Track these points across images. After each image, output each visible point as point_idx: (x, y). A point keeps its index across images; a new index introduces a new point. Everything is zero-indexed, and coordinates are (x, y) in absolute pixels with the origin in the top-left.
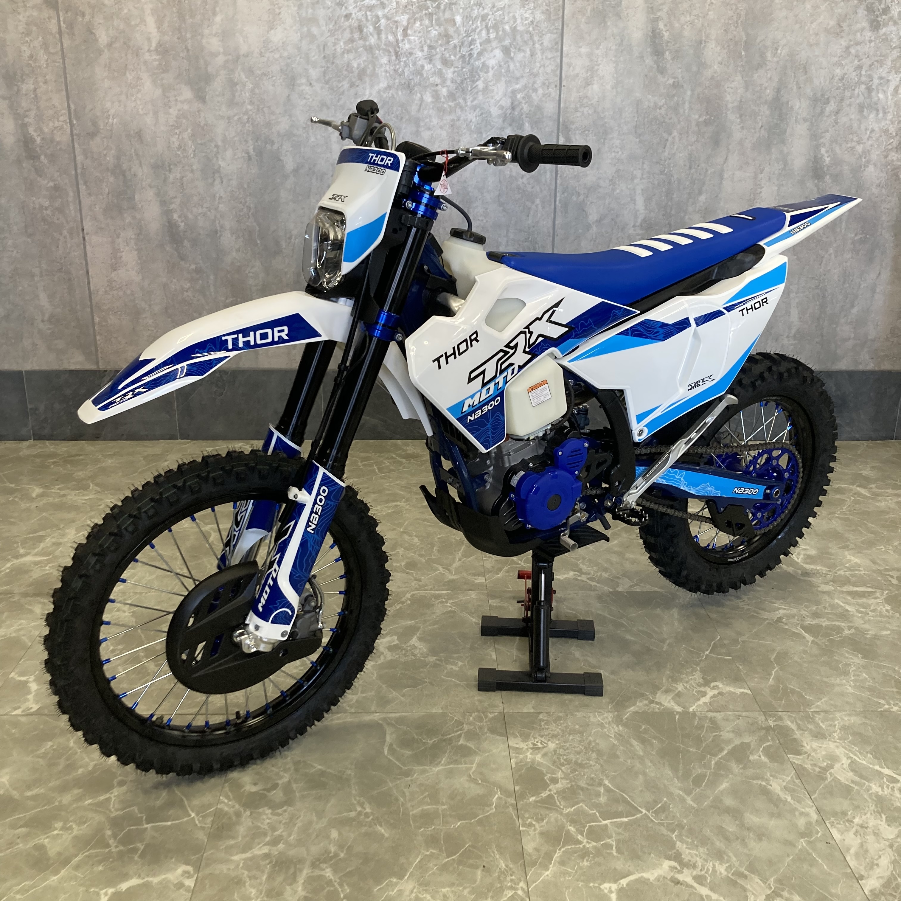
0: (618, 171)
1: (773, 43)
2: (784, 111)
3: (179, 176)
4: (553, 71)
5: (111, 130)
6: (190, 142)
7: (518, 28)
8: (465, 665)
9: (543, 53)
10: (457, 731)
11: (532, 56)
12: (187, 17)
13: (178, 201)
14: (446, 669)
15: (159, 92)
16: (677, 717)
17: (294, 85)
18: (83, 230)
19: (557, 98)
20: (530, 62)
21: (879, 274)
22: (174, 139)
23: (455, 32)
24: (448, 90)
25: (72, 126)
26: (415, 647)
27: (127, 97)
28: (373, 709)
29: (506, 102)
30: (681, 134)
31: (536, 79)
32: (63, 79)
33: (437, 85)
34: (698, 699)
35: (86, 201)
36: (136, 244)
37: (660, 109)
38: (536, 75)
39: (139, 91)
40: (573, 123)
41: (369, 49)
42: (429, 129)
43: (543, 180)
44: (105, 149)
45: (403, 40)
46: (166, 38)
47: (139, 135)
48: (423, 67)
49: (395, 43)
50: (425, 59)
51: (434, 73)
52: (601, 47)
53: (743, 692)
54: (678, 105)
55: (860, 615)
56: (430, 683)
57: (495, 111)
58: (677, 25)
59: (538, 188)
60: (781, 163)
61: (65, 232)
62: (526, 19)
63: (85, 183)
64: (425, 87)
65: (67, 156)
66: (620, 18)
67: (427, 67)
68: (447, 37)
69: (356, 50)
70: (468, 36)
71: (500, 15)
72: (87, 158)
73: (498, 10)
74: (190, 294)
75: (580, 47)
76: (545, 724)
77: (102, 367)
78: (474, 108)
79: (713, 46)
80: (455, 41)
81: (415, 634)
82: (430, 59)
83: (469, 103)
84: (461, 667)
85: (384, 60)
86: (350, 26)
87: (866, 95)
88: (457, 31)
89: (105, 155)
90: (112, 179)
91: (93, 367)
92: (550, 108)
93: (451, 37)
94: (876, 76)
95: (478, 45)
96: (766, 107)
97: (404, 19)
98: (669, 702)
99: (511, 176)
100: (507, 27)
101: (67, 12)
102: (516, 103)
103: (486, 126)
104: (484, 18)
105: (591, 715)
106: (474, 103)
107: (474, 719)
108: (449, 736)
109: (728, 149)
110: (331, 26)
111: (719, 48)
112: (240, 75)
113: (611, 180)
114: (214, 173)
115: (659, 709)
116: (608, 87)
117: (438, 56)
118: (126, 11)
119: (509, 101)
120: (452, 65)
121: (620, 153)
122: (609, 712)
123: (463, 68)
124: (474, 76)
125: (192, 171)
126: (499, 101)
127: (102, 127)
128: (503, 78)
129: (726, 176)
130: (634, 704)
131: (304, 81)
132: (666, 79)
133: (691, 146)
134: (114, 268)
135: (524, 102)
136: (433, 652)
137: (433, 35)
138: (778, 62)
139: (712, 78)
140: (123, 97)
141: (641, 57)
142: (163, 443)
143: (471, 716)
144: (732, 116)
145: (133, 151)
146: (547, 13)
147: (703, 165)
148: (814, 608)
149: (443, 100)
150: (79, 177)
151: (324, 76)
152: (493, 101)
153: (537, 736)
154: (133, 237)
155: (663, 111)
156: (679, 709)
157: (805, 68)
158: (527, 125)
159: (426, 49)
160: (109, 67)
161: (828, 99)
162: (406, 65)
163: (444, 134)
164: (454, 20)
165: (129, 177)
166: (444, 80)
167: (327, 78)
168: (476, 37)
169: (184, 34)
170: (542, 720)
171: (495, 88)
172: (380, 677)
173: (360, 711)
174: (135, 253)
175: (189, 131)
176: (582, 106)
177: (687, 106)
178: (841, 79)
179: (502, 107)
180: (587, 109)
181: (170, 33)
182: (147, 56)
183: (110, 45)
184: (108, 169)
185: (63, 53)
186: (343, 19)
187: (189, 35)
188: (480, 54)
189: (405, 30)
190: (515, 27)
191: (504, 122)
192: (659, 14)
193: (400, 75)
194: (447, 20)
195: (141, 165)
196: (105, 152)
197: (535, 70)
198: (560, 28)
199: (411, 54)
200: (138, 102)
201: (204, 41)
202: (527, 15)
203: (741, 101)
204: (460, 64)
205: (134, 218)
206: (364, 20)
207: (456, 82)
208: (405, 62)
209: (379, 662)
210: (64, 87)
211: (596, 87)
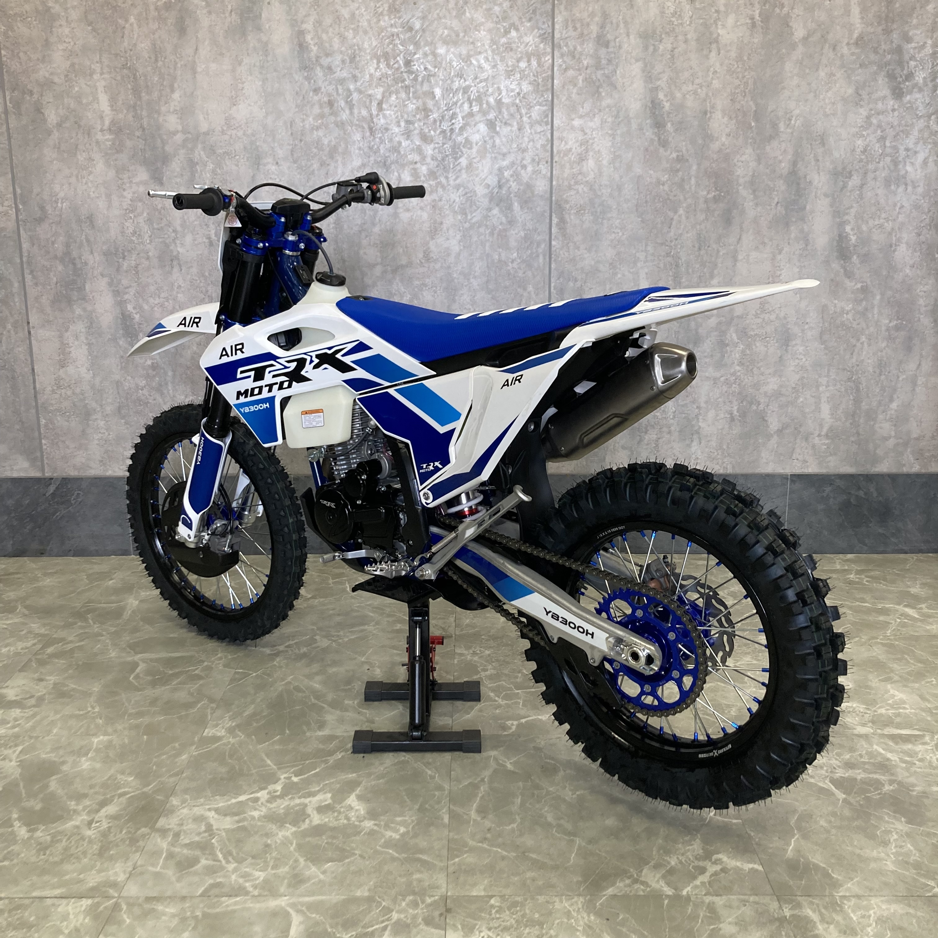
0: (618, 254)
1: (786, 113)
2: (802, 186)
3: (133, 263)
4: (543, 146)
5: (61, 216)
6: (146, 228)
7: (504, 100)
8: (408, 832)
9: (531, 127)
10: (383, 922)
11: (519, 130)
12: (143, 94)
13: (132, 291)
14: (383, 836)
15: (112, 173)
16: (666, 902)
17: (259, 164)
18: (28, 323)
19: (549, 174)
20: (518, 137)
21: (920, 365)
22: (127, 224)
23: (434, 105)
24: (428, 169)
25: (17, 210)
26: (350, 808)
27: (78, 180)
28: (282, 890)
29: (492, 181)
30: (688, 212)
31: (525, 154)
32: (8, 161)
33: (416, 163)
34: (695, 878)
35: (32, 292)
36: (87, 339)
37: (663, 185)
38: (524, 151)
39: (91, 173)
40: (567, 202)
41: (341, 125)
42: (408, 210)
43: (536, 265)
44: (53, 236)
45: (378, 115)
46: (121, 116)
47: (91, 219)
48: (400, 143)
49: (369, 119)
50: (403, 134)
51: (413, 150)
52: (596, 119)
53: (752, 869)
54: (683, 180)
55: (904, 765)
56: (361, 856)
57: (481, 191)
58: (678, 95)
59: (529, 273)
60: (801, 242)
61: (9, 326)
62: (512, 91)
63: (32, 272)
64: (403, 166)
65: (12, 243)
66: (616, 88)
67: (405, 144)
68: (426, 111)
69: (327, 127)
70: (448, 109)
71: (483, 87)
72: (33, 245)
73: (481, 82)
74: (145, 392)
75: (573, 120)
76: (497, 912)
77: (48, 475)
78: (458, 187)
79: (720, 116)
80: (435, 115)
81: (353, 791)
82: (408, 134)
83: (452, 182)
84: (402, 835)
85: (357, 137)
86: (320, 100)
87: (892, 168)
88: (437, 104)
89: (53, 243)
90: (60, 268)
91: (38, 474)
92: (541, 186)
93: (431, 111)
94: (902, 148)
95: (460, 118)
96: (782, 182)
97: (378, 92)
98: (658, 881)
99: (500, 261)
100: (491, 100)
101: (13, 91)
102: (504, 181)
103: (471, 206)
104: (466, 90)
105: (557, 899)
106: (458, 182)
107: (407, 905)
108: (370, 929)
109: (741, 228)
110: (299, 101)
111: (726, 119)
112: (199, 153)
113: (611, 264)
114: (172, 260)
115: (643, 891)
116: (605, 162)
117: (416, 132)
118: (76, 89)
119: (496, 179)
120: (432, 141)
121: (620, 234)
122: (579, 895)
123: (444, 144)
124: (456, 151)
125: (148, 258)
126: (484, 180)
127: (50, 212)
128: (488, 155)
129: (740, 257)
130: (613, 884)
131: (270, 160)
132: (669, 152)
133: (700, 224)
134: (62, 364)
135: (512, 179)
136: (372, 815)
137: (410, 109)
138: (792, 133)
139: (720, 151)
140: (73, 180)
141: (641, 129)
142: (114, 560)
143: (404, 900)
144: (743, 192)
145: (84, 237)
146: (535, 84)
147: (714, 246)
148: (848, 757)
149: (423, 178)
150: (25, 266)
151: (292, 155)
152: (477, 179)
153: (484, 928)
154: (83, 330)
155: (666, 188)
156: (669, 891)
157: (822, 139)
158: (516, 204)
159: (403, 124)
160: (59, 148)
161: (850, 172)
162: (382, 141)
163: (425, 215)
164: (433, 92)
165: (79, 266)
166: (424, 158)
167: (295, 156)
168: (458, 110)
169: (139, 112)
170: (492, 906)
171: (480, 165)
172: (300, 847)
173: (266, 893)
174: (85, 348)
175: (145, 215)
176: (576, 183)
177: (693, 181)
178: (864, 151)
179: (488, 186)
180: (582, 186)
181: (125, 111)
182: (99, 136)
183: (59, 125)
184: (56, 257)
185: (9, 134)
186: (311, 94)
187: (144, 113)
188: (462, 129)
189: (380, 104)
190: (500, 99)
191: (490, 201)
192: (659, 83)
193: (375, 153)
194: (425, 93)
195: (92, 253)
196: (53, 239)
197: (524, 145)
198: (550, 99)
199: (387, 129)
200: (90, 184)
201: (161, 119)
202: (513, 86)
203: (753, 176)
204: (440, 140)
205: (84, 310)
206: (335, 94)
207: (437, 159)
208: (380, 138)
209: (302, 828)
210: (9, 170)
211: (591, 163)
